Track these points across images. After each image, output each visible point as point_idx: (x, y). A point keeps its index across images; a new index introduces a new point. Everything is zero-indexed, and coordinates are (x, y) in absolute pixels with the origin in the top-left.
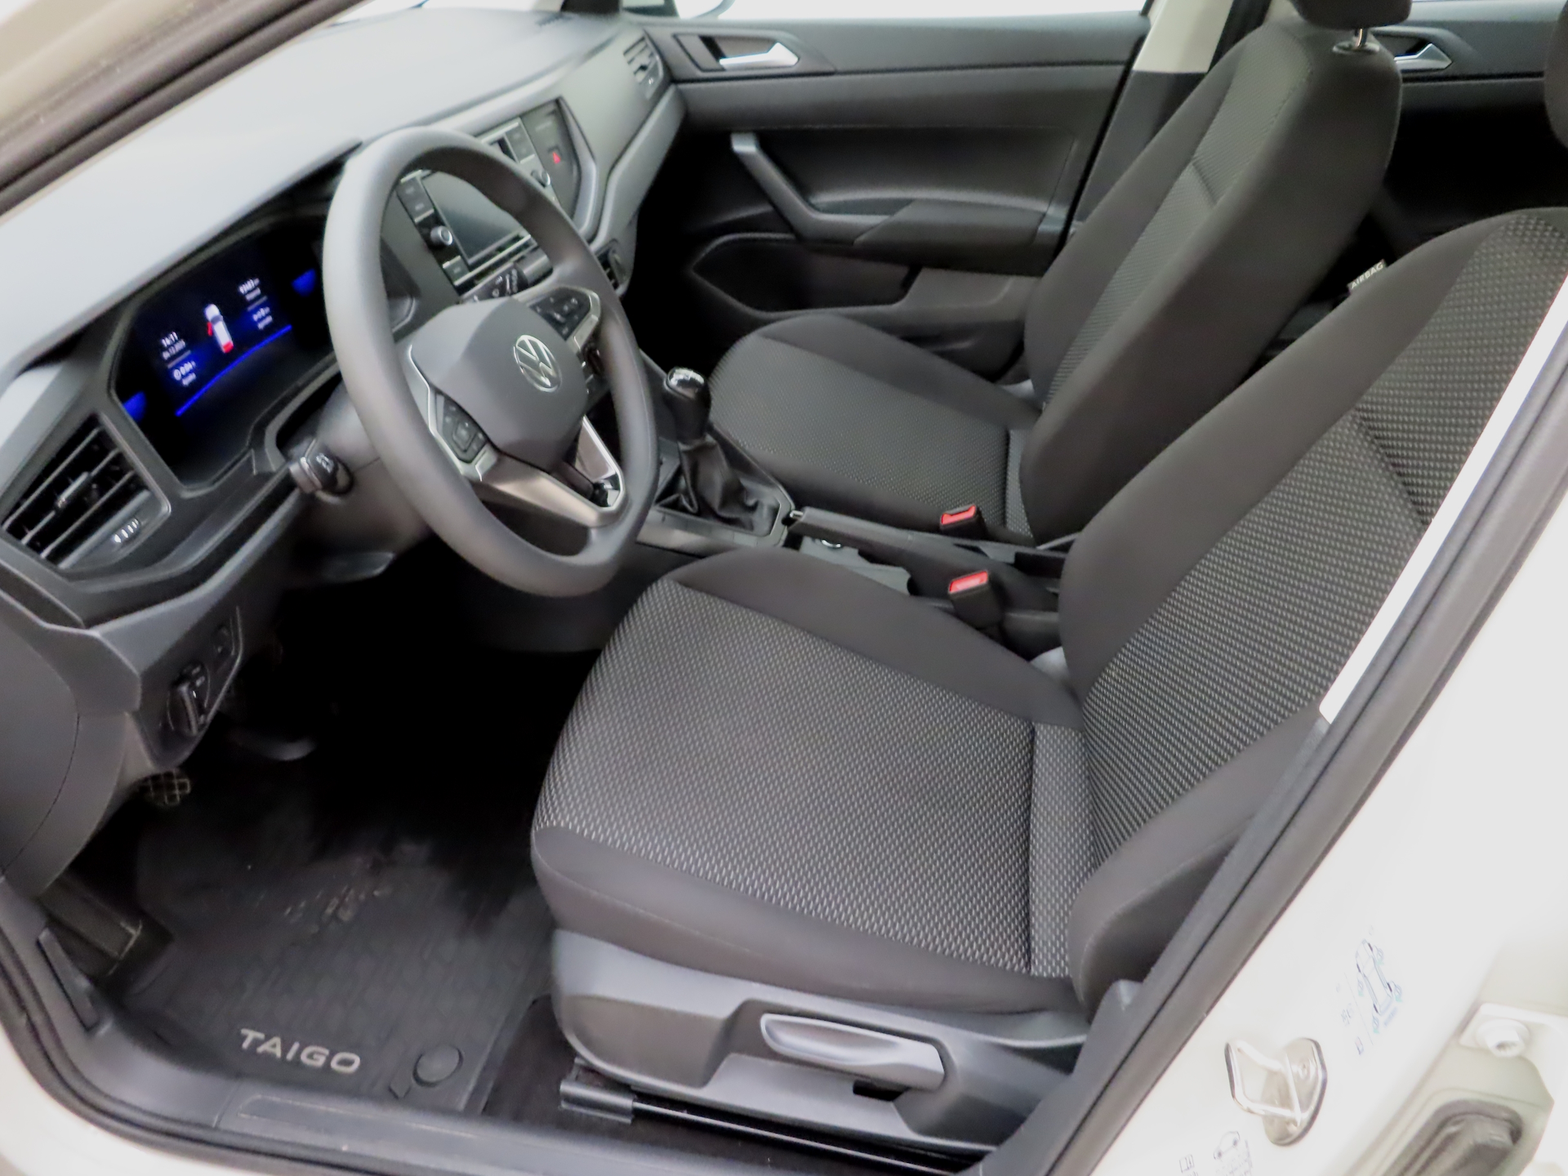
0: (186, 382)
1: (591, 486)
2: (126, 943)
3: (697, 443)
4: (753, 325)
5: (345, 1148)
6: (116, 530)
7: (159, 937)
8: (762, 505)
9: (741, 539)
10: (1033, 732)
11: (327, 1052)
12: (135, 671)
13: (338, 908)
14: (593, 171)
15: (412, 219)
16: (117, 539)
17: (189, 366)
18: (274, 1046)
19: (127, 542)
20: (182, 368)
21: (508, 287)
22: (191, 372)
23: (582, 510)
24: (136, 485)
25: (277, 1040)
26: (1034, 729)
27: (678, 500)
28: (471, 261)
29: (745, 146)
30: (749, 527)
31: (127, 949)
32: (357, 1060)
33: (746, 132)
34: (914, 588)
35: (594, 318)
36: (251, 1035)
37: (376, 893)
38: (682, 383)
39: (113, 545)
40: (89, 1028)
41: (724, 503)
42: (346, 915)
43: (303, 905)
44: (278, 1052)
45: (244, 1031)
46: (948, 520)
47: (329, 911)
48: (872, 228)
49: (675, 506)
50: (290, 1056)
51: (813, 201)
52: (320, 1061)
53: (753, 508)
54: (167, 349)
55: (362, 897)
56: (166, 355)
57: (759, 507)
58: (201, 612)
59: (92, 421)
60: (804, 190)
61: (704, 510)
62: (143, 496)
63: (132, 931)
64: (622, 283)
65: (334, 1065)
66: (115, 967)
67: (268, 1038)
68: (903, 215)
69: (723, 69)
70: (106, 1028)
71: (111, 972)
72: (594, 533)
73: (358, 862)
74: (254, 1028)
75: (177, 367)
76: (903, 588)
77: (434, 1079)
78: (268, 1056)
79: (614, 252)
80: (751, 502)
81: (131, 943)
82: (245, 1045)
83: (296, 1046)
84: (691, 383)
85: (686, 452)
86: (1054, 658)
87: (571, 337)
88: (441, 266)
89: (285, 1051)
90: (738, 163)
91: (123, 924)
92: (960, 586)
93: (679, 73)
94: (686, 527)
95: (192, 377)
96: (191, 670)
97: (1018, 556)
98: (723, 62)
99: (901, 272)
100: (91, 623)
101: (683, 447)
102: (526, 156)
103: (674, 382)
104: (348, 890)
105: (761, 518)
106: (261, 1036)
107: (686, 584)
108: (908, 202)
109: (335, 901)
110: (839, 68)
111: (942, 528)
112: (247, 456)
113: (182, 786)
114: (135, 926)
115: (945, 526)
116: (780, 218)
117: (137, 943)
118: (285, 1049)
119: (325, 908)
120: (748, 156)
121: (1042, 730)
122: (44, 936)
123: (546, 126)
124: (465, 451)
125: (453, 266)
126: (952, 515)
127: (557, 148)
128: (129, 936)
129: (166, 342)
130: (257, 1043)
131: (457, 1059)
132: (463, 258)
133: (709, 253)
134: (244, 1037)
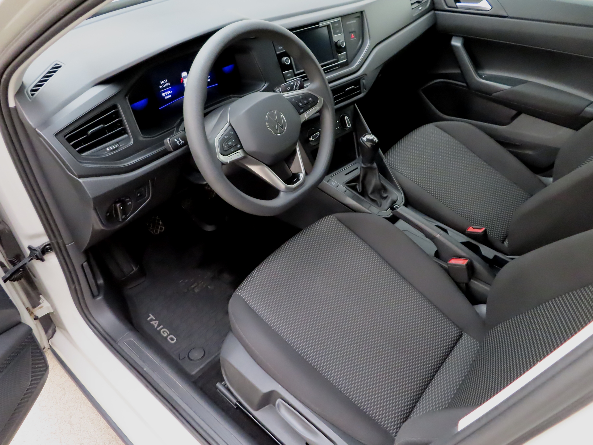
0: (166, 98)
1: (291, 174)
2: (131, 272)
3: (369, 165)
4: (437, 119)
5: (145, 369)
6: (108, 146)
7: (142, 273)
8: (389, 198)
9: (374, 209)
10: (461, 336)
11: (169, 333)
12: (91, 196)
13: (196, 286)
14: (368, 44)
15: (276, 52)
16: (108, 149)
17: (169, 92)
18: (156, 323)
19: (111, 151)
20: (166, 93)
21: (295, 87)
22: (170, 94)
23: (279, 184)
24: (124, 132)
25: (157, 322)
26: (462, 334)
27: (356, 185)
28: (296, 72)
29: (457, 43)
30: (379, 205)
31: (131, 273)
32: (175, 340)
33: (459, 36)
34: (437, 255)
35: (317, 108)
36: (152, 317)
37: (209, 287)
38: (368, 140)
39: (106, 151)
40: (94, 296)
41: (373, 192)
42: (196, 290)
43: (186, 281)
44: (156, 327)
45: (150, 315)
46: (471, 230)
47: (193, 286)
48: (504, 90)
49: (354, 188)
50: (158, 329)
51: (480, 72)
52: (165, 335)
53: (385, 198)
54: (161, 85)
55: (204, 286)
56: (161, 87)
57: (388, 198)
58: (125, 182)
59: (115, 107)
60: (477, 66)
61: (364, 193)
62: (126, 136)
63: (134, 269)
64: (363, 92)
65: (168, 338)
66: (126, 277)
67: (155, 320)
68: (519, 88)
69: (457, 7)
70: (99, 298)
71: (123, 279)
72: (282, 194)
73: (209, 274)
74: (153, 315)
75: (164, 92)
76: (433, 253)
77: (192, 359)
78: (153, 326)
79: (364, 79)
80: (385, 195)
81: (133, 272)
82: (148, 319)
83: (162, 326)
84: (372, 141)
85: (363, 167)
86: (483, 309)
87: (304, 114)
88: (282, 73)
89: (157, 327)
90: (451, 50)
91: (132, 265)
92: (454, 261)
93: (438, 6)
94: (353, 198)
95: (170, 96)
96: (126, 199)
97: (495, 257)
98: (458, 4)
99: (514, 112)
100: (80, 177)
101: (363, 165)
102: (338, 33)
103: (365, 139)
104: (201, 282)
105: (387, 204)
106: (154, 318)
107: (340, 220)
108: (525, 82)
109: (196, 284)
110: (510, 15)
111: (466, 232)
112: (174, 129)
113: (161, 229)
114: (136, 267)
115: (468, 232)
116: (463, 76)
117: (134, 273)
118: (159, 326)
119: (191, 285)
120: (456, 47)
121: (465, 336)
122: (85, 264)
123: (353, 22)
124: (225, 151)
125: (288, 73)
126: (474, 228)
127: (354, 32)
128: (133, 270)
129: (162, 82)
130: (152, 320)
131: (202, 355)
132: (294, 71)
133: (431, 85)
134: (149, 316)
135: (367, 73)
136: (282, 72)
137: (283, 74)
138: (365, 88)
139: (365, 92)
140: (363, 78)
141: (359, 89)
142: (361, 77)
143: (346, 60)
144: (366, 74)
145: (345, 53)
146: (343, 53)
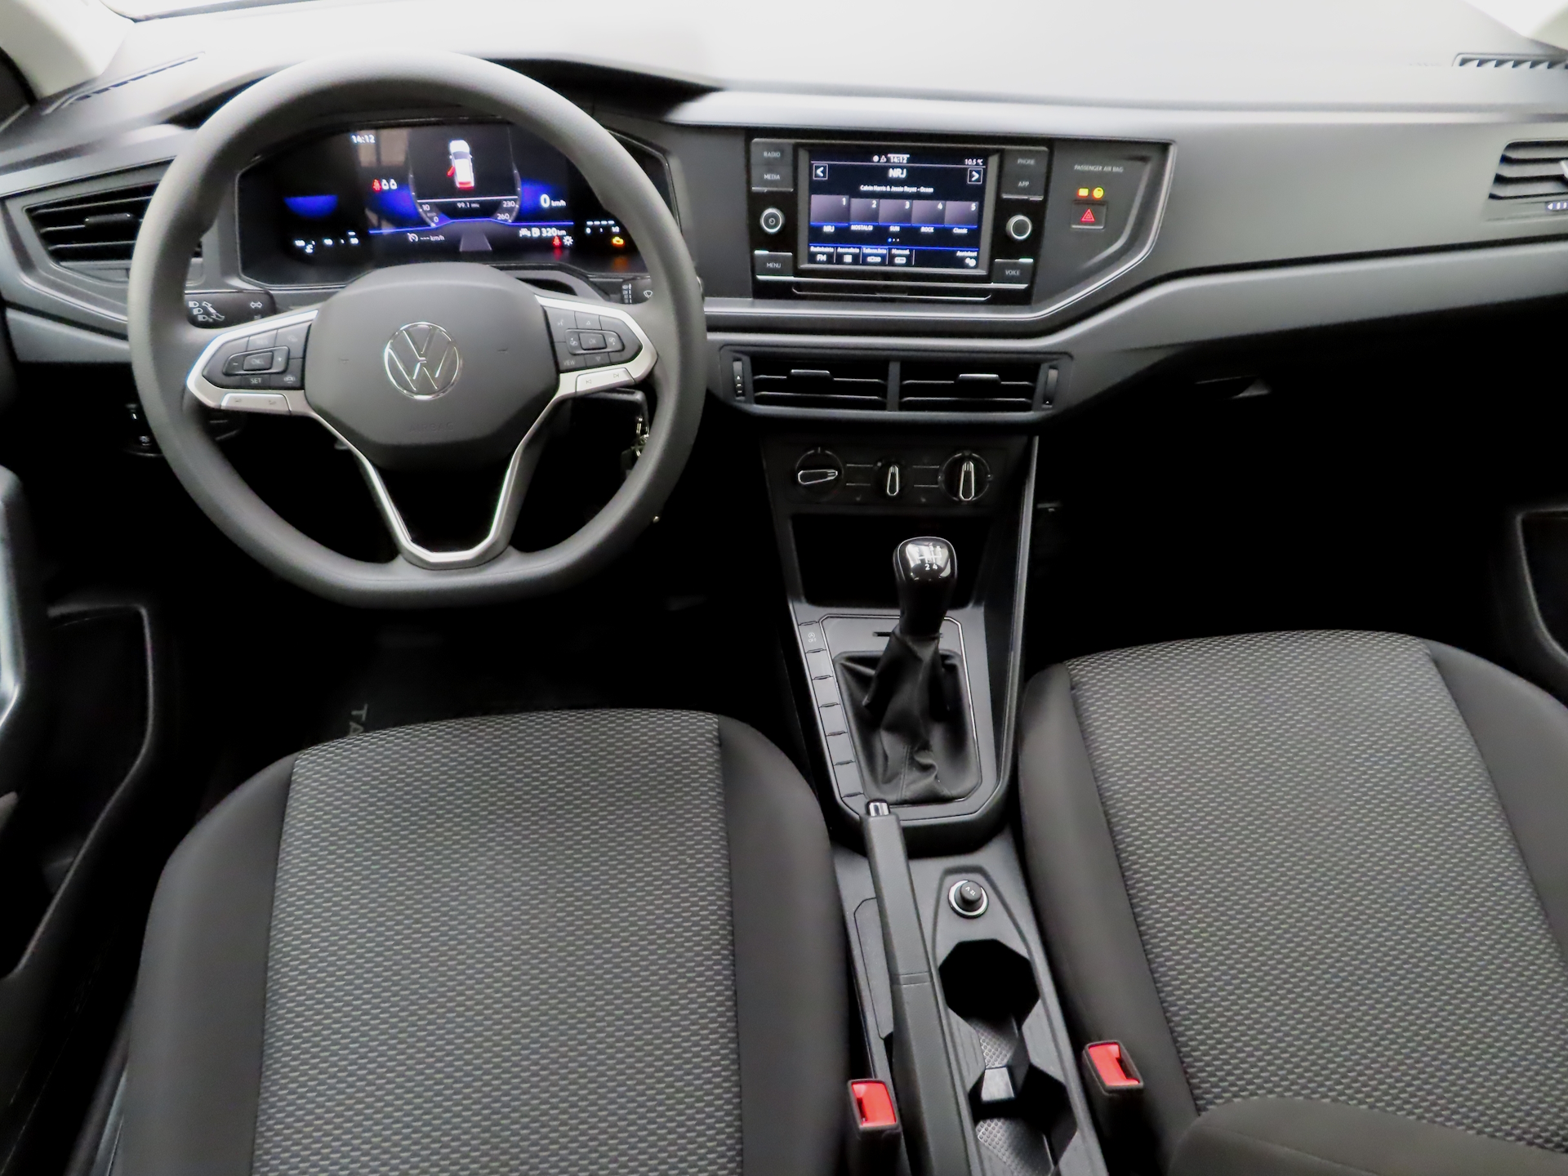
8: (931, 775)
15: (749, 187)
72: (400, 562)
79: (1056, 368)
80: (924, 759)
87: (575, 373)
124: (228, 374)
125: (771, 259)
132: (795, 257)
133: (1554, 514)
134: (361, 708)
135: (1073, 351)
136: (752, 249)
137: (753, 257)
138: (1049, 398)
139: (1044, 410)
140: (1055, 363)
141: (1029, 392)
142: (1049, 356)
143: (1023, 286)
144: (1071, 356)
145: (1030, 261)
146: (1023, 260)
